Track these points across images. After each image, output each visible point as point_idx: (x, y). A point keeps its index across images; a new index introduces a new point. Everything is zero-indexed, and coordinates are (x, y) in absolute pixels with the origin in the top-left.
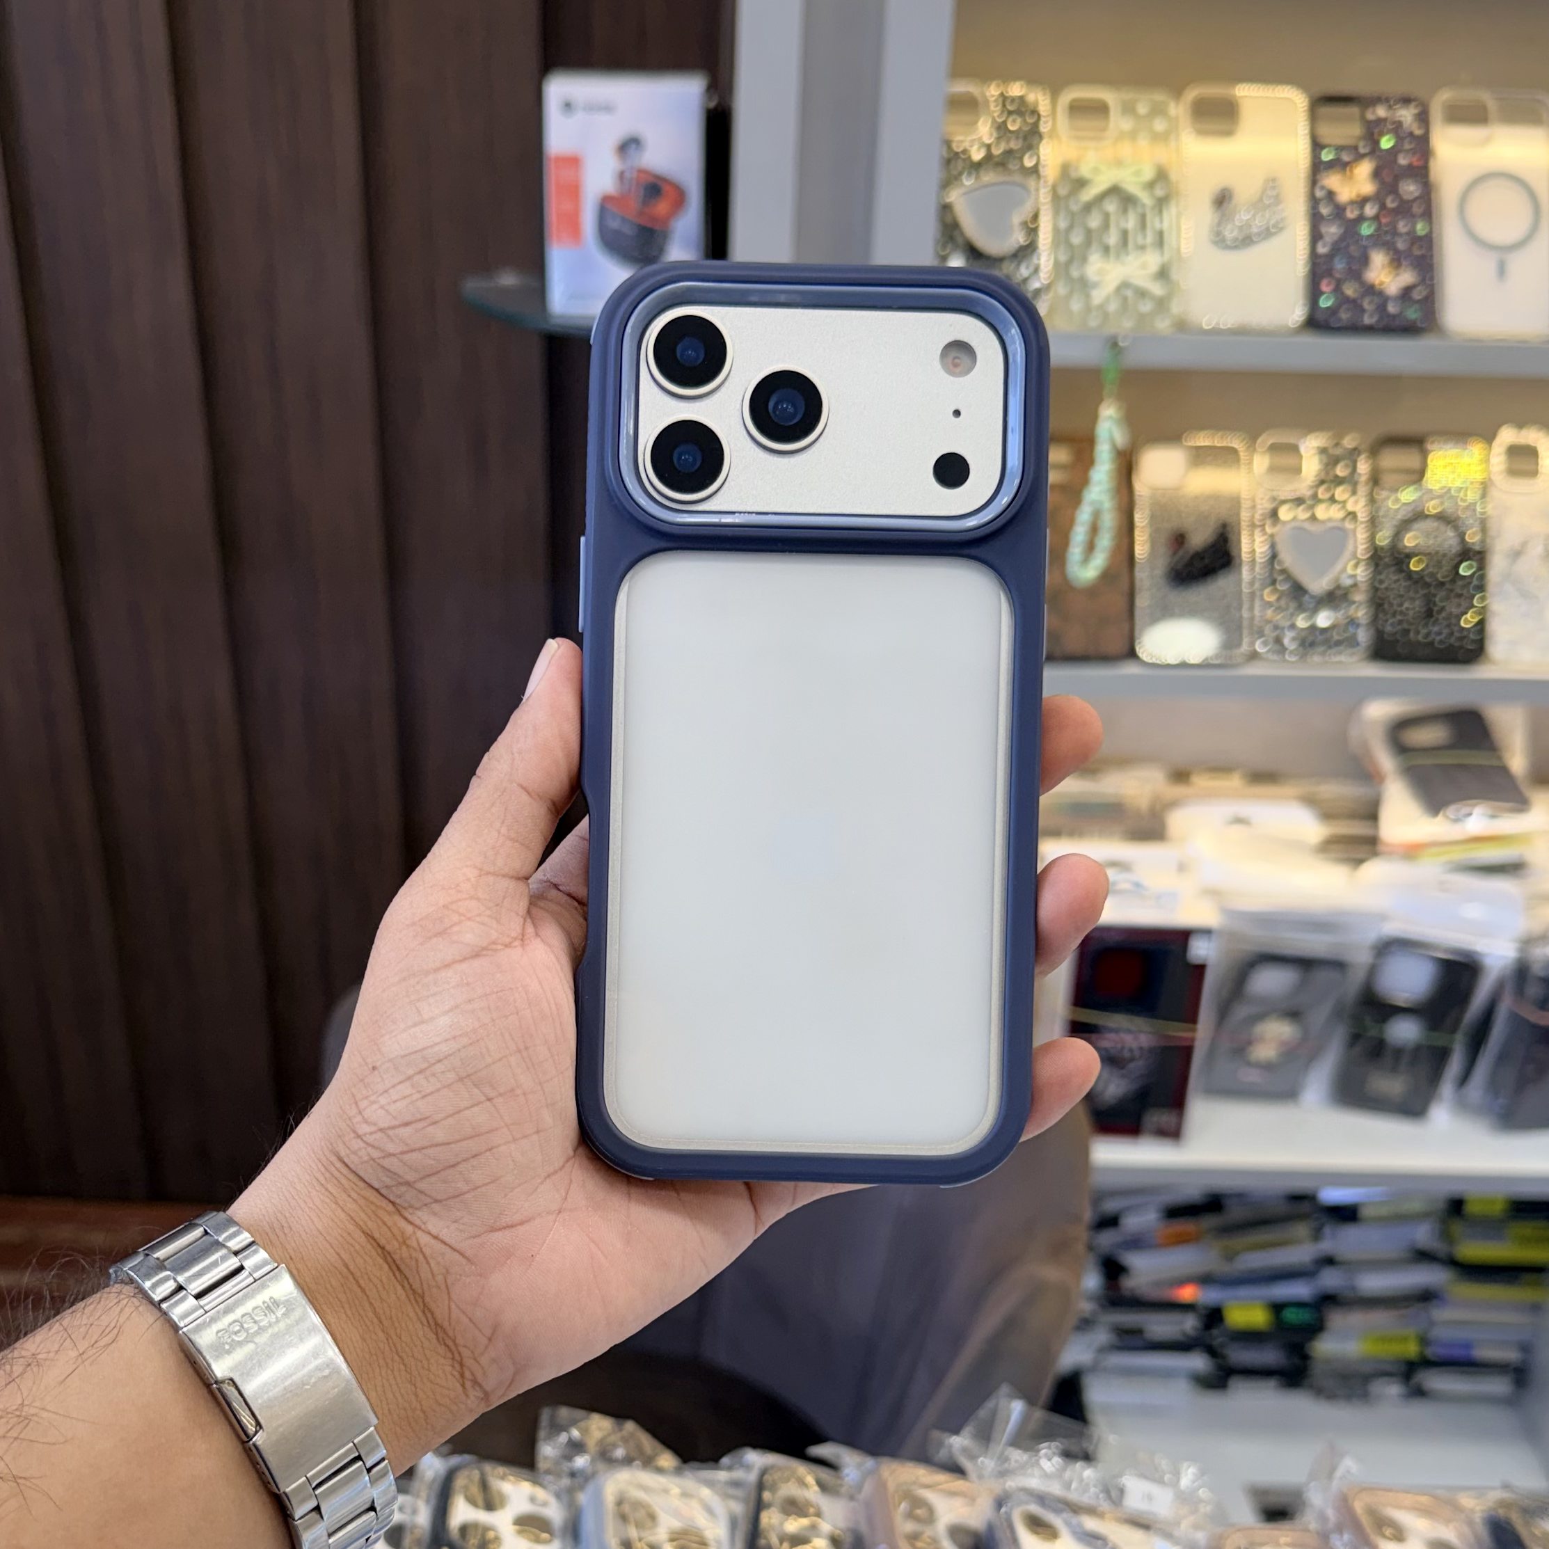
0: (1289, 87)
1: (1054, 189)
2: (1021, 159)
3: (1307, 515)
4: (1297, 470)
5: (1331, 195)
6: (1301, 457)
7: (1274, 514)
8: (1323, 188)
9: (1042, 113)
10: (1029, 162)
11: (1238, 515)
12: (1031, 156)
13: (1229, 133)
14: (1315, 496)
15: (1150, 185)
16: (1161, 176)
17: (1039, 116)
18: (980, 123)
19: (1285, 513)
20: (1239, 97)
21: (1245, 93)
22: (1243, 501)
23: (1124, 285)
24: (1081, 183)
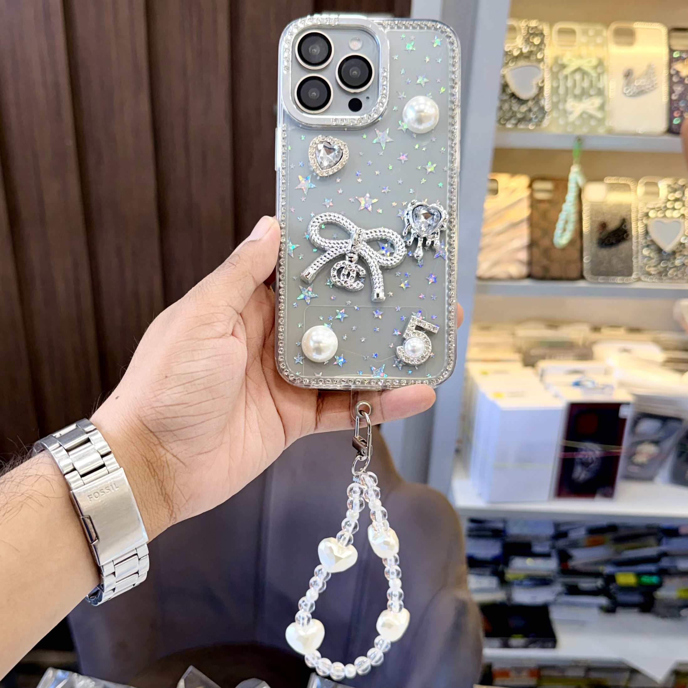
0: (659, 24)
1: (551, 69)
2: (536, 55)
3: (662, 215)
4: (657, 194)
5: (678, 73)
6: (659, 189)
7: (647, 215)
8: (674, 70)
9: (545, 34)
10: (539, 56)
11: (630, 215)
12: (541, 54)
13: (631, 44)
14: (665, 207)
15: (596, 67)
16: (600, 63)
17: (544, 36)
18: (518, 38)
19: (652, 214)
20: (636, 28)
21: (638, 26)
22: (632, 208)
23: (584, 113)
24: (563, 66)
